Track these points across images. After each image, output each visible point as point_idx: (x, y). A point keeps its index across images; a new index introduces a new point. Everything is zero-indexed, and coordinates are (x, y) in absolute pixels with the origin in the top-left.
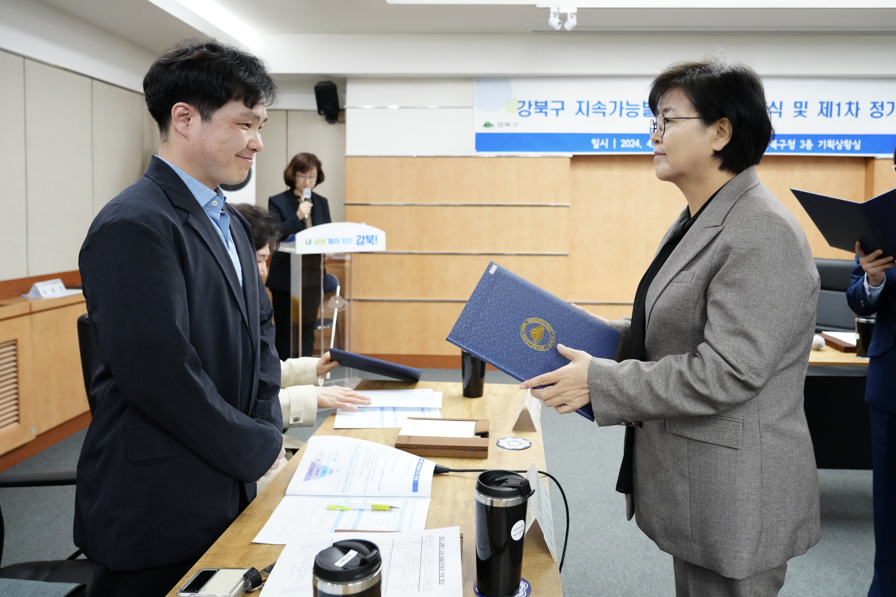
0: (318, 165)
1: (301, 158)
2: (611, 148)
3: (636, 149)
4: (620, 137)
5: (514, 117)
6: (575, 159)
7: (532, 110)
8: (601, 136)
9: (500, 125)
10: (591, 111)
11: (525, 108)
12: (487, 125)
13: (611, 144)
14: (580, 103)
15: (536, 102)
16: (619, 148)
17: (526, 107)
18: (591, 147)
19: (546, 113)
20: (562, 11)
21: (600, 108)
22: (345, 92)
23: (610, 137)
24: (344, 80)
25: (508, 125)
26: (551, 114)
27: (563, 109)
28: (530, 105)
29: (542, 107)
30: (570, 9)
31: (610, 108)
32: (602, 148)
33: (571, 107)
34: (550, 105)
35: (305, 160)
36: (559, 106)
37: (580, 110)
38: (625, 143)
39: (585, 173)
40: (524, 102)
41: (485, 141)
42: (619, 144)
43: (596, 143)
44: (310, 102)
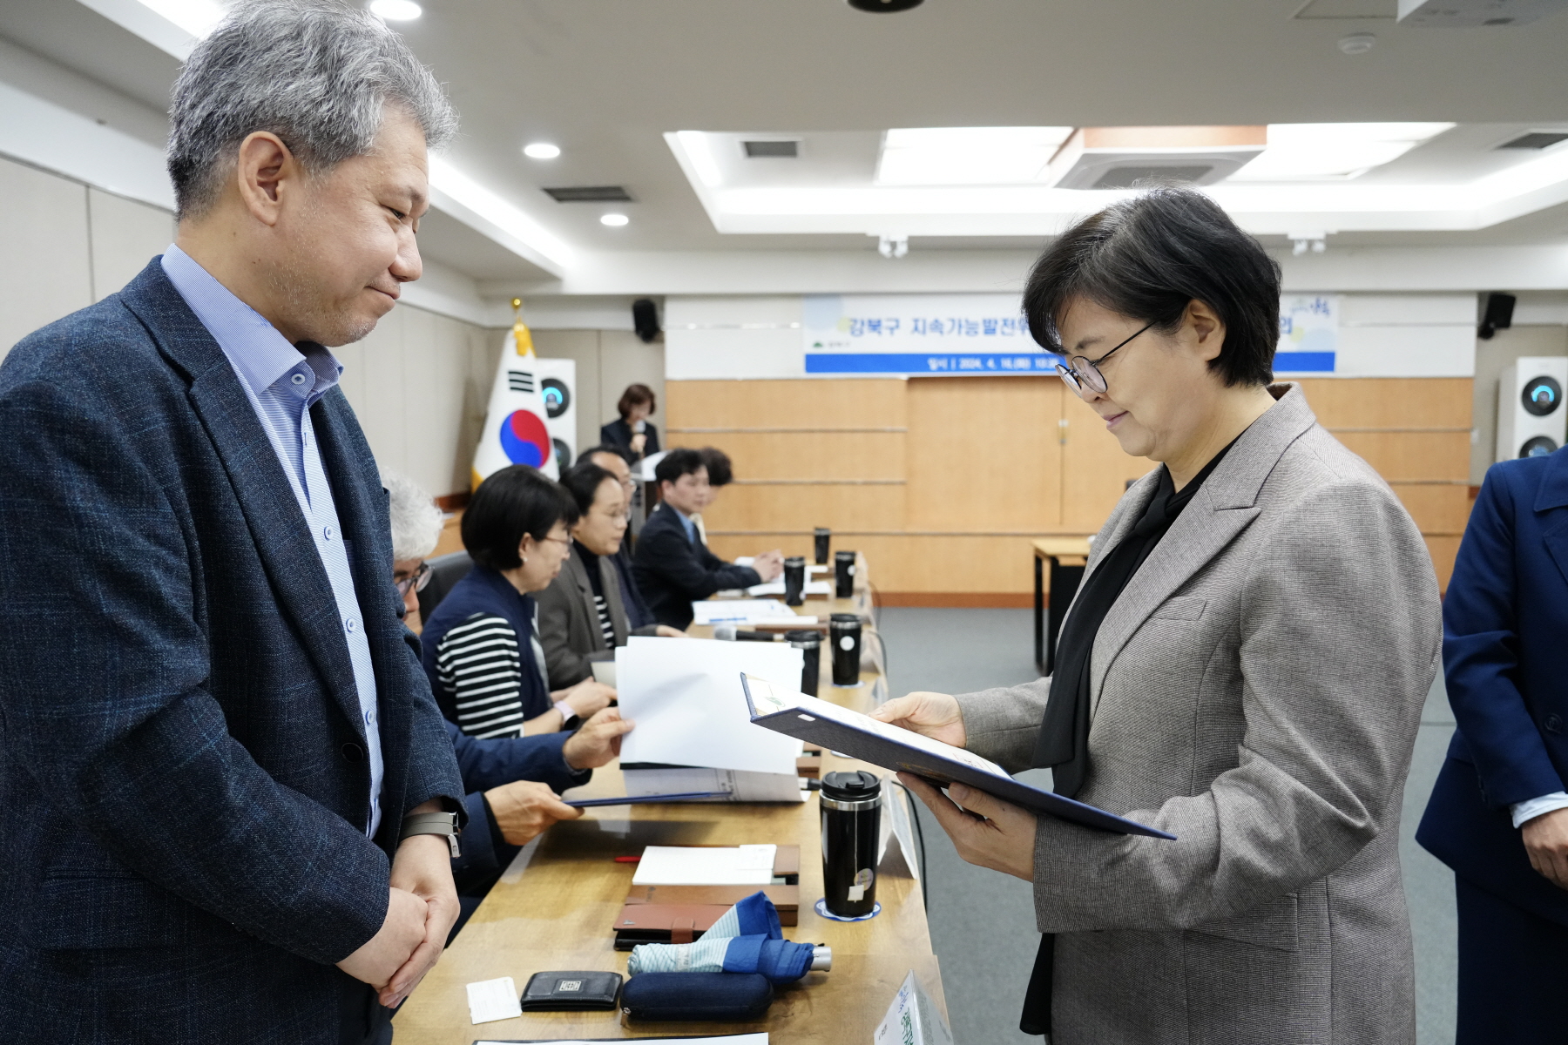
0: (651, 397)
1: (636, 390)
2: (949, 369)
3: (976, 369)
4: (959, 357)
5: (845, 336)
6: (911, 381)
7: (866, 328)
8: (939, 356)
9: (831, 345)
10: (928, 330)
11: (856, 327)
12: (818, 345)
13: (949, 364)
14: (916, 321)
15: (870, 322)
16: (958, 369)
17: (858, 326)
18: (927, 368)
19: (880, 333)
20: (893, 239)
21: (937, 326)
22: (662, 309)
23: (949, 357)
24: (662, 298)
25: (839, 344)
26: (885, 332)
27: (897, 327)
28: (863, 323)
29: (875, 326)
30: (901, 237)
31: (947, 326)
32: (940, 369)
33: (907, 324)
34: (884, 324)
35: (641, 393)
36: (893, 324)
37: (916, 329)
38: (965, 363)
39: (923, 395)
40: (855, 321)
41: (816, 363)
42: (958, 363)
43: (933, 364)
44: (627, 321)
